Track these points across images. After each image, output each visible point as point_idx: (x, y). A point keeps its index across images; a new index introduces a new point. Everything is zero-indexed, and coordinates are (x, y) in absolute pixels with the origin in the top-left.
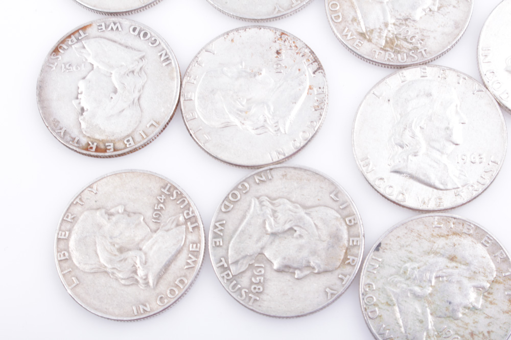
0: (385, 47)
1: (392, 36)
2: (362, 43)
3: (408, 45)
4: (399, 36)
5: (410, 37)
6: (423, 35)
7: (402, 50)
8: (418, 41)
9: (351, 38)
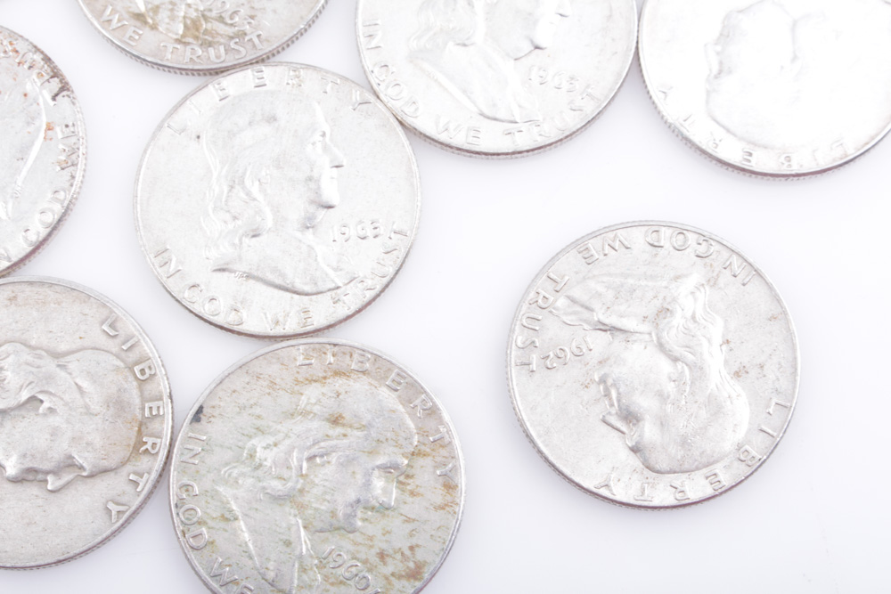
0: (183, 36)
1: (195, 14)
2: (141, 32)
3: (227, 28)
4: (208, 14)
5: (230, 13)
6: (253, 8)
7: (216, 40)
8: (245, 19)
9: (120, 25)
